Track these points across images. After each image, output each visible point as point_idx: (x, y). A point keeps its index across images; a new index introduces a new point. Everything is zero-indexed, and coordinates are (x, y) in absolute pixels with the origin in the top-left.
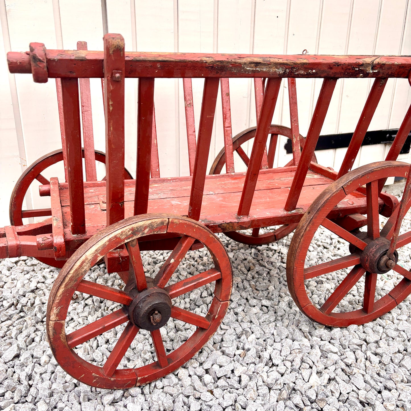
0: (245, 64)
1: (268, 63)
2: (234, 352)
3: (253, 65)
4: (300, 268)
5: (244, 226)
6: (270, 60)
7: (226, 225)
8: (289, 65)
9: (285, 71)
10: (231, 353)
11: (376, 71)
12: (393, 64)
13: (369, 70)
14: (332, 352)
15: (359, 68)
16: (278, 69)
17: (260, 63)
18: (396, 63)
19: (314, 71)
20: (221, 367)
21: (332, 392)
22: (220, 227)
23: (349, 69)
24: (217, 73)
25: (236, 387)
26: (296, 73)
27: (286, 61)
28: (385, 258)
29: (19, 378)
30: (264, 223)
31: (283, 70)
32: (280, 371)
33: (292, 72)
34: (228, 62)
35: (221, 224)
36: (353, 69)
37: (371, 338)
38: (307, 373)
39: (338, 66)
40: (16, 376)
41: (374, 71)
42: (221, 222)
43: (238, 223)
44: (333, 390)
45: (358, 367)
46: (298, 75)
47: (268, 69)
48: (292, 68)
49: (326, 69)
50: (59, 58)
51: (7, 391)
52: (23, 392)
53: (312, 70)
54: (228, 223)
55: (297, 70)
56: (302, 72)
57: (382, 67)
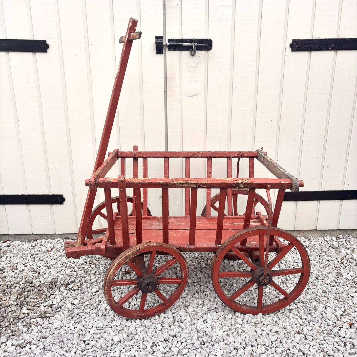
1: (188, 183)
2: (191, 312)
3: (181, 184)
6: (189, 182)
8: (198, 184)
9: (197, 186)
10: (189, 312)
11: (246, 186)
13: (241, 186)
14: (238, 323)
17: (184, 183)
18: (256, 183)
19: (211, 186)
20: (181, 317)
21: (224, 340)
23: (230, 185)
24: (165, 187)
25: (183, 327)
27: (196, 182)
28: (262, 277)
31: (195, 186)
32: (207, 326)
35: (179, 248)
36: (232, 185)
37: (265, 323)
39: (223, 184)
42: (179, 246)
44: (224, 339)
45: (247, 333)
46: (203, 187)
47: (188, 185)
48: (200, 185)
49: (217, 185)
50: (103, 182)
53: (210, 185)
55: (203, 185)
56: (205, 187)
57: (248, 185)
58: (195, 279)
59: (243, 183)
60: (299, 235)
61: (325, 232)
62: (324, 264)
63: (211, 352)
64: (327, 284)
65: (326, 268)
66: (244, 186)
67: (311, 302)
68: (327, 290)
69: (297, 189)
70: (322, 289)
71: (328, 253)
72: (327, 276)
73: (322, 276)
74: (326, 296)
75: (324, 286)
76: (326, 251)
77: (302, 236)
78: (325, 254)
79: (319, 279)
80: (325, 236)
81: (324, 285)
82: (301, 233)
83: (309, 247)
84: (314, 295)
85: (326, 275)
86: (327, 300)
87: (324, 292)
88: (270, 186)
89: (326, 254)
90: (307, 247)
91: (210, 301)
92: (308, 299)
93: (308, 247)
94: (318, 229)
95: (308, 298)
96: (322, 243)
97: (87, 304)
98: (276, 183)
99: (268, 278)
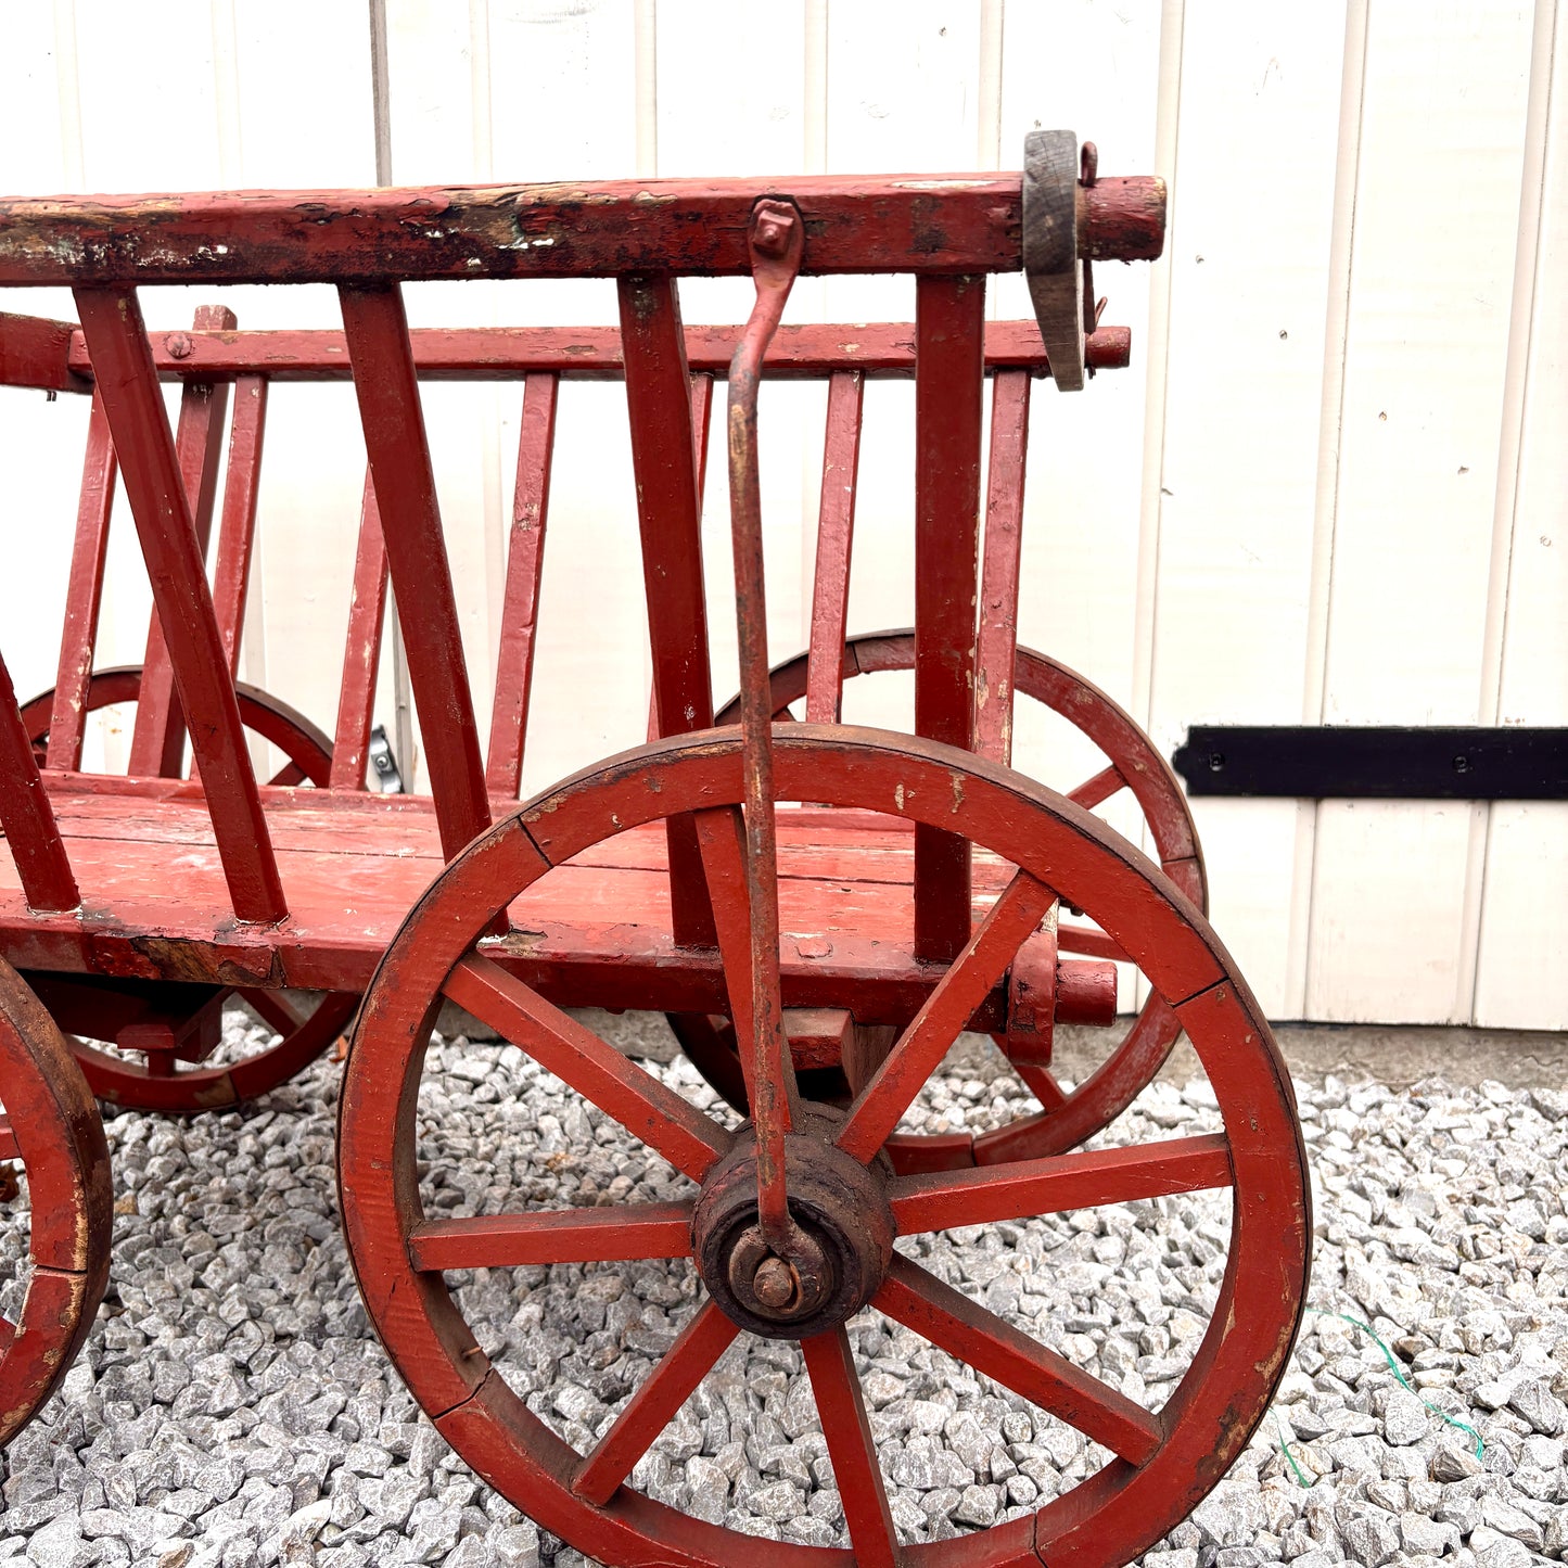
5: (246, 966)
7: (164, 947)
8: (96, 226)
9: (90, 254)
11: (550, 242)
13: (504, 237)
15: (444, 230)
16: (56, 245)
18: (644, 197)
19: (222, 250)
22: (146, 953)
23: (397, 237)
26: (143, 262)
27: (76, 210)
31: (78, 251)
33: (119, 257)
35: (143, 939)
36: (414, 238)
39: (328, 220)
41: (538, 243)
42: (145, 927)
43: (215, 946)
46: (152, 267)
47: (11, 248)
48: (115, 238)
49: (276, 238)
53: (211, 244)
54: (173, 941)
55: (143, 247)
56: (171, 257)
57: (572, 222)
59: (520, 198)
60: (1344, 1066)
61: (1538, 1049)
62: (1499, 1258)
64: (1489, 1410)
65: (1512, 1290)
66: (537, 234)
67: (1291, 1550)
68: (1469, 1462)
69: (1050, 222)
70: (1429, 1449)
71: (1547, 1186)
72: (1507, 1348)
73: (1457, 1343)
74: (1447, 1507)
75: (1457, 1418)
76: (1531, 1177)
77: (1363, 1071)
78: (1520, 1191)
79: (1427, 1363)
80: (1544, 1078)
81: (1456, 1411)
82: (1357, 1050)
83: (1404, 1143)
84: (1343, 1491)
85: (1495, 1337)
86: (1456, 1543)
87: (1445, 1473)
88: (787, 221)
89: (1529, 1194)
90: (1391, 1146)
92: (1273, 1525)
93: (1396, 1140)
94: (1481, 1023)
95: (1278, 1515)
96: (1512, 1122)
98: (850, 193)
99: (803, 1251)
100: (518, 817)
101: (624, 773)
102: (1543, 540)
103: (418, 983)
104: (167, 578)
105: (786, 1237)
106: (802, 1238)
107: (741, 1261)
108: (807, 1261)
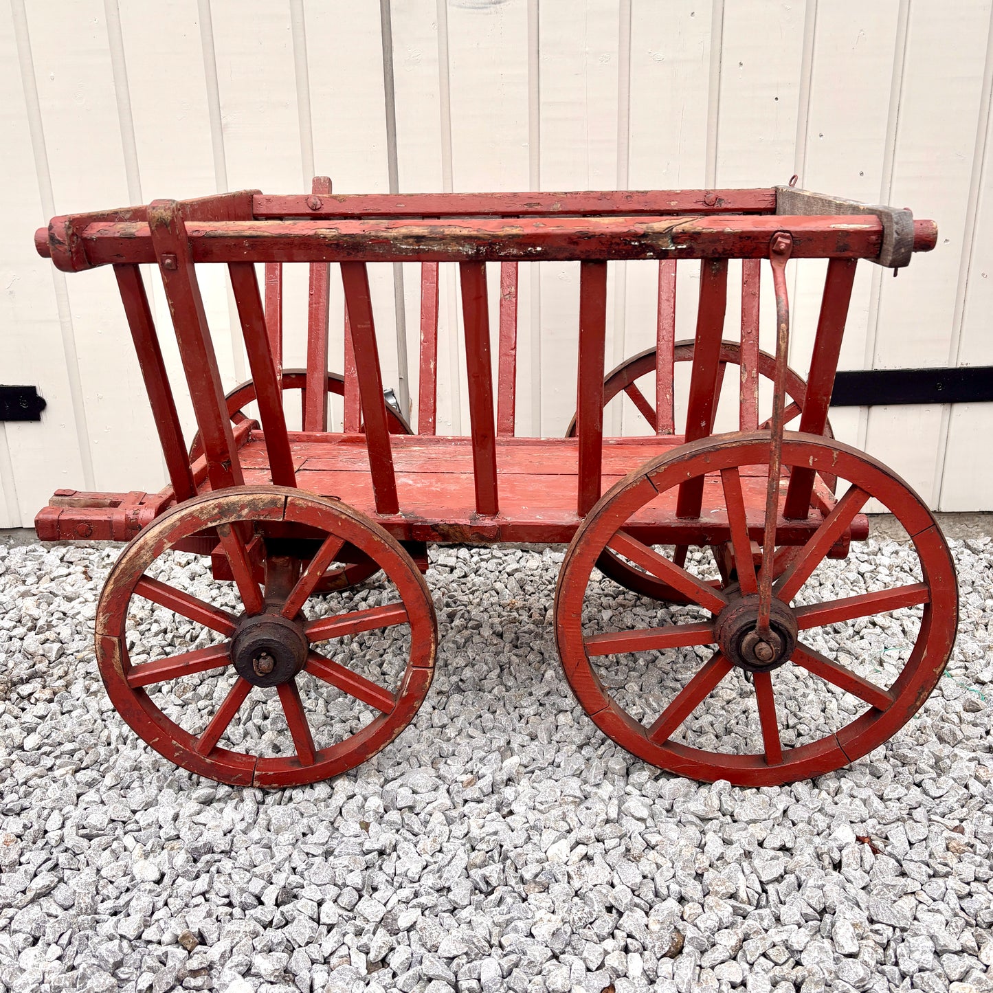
0: (396, 238)
1: (440, 236)
2: (455, 776)
3: (411, 241)
4: (570, 628)
5: (485, 534)
6: (444, 231)
7: (446, 528)
8: (484, 240)
9: (478, 250)
10: (449, 777)
11: (685, 247)
12: (721, 233)
13: (665, 245)
14: (633, 816)
15: (639, 242)
16: (463, 246)
17: (423, 237)
18: (728, 230)
19: (539, 249)
20: (414, 792)
21: (569, 877)
22: (437, 531)
23: (618, 244)
24: (349, 254)
25: (416, 830)
26: (502, 254)
27: (475, 233)
29: (109, 737)
30: (529, 534)
31: (473, 249)
32: (511, 824)
33: (491, 251)
34: (364, 237)
35: (437, 525)
36: (625, 244)
38: (550, 836)
39: (589, 238)
40: (106, 732)
41: (679, 247)
42: (437, 520)
43: (471, 526)
44: (572, 873)
45: (663, 852)
46: (505, 255)
47: (442, 247)
48: (491, 244)
49: (564, 244)
50: (99, 235)
51: (80, 749)
52: (102, 758)
53: (534, 247)
54: (451, 525)
55: (503, 248)
56: (515, 252)
57: (695, 239)
58: (490, 668)
59: (674, 230)
60: (876, 534)
61: (968, 520)
62: (970, 620)
63: (513, 924)
64: (983, 683)
65: (977, 634)
66: (679, 244)
67: (921, 741)
68: (982, 703)
70: (962, 701)
71: (982, 586)
72: (982, 658)
73: (961, 657)
74: (978, 721)
75: (971, 688)
76: (973, 582)
77: (885, 535)
78: (971, 589)
79: (952, 667)
80: (969, 534)
81: (970, 685)
82: (883, 525)
83: (911, 570)
84: (933, 719)
85: (977, 654)
86: (984, 735)
87: (973, 708)
88: (788, 241)
89: (975, 590)
90: (905, 572)
91: (533, 738)
92: (909, 733)
93: (907, 569)
94: (943, 510)
95: (911, 730)
96: (959, 556)
97: (68, 746)
98: (814, 230)
99: (775, 638)
100: (646, 475)
101: (695, 456)
102: (983, 275)
103: (598, 542)
104: (478, 377)
105: (768, 634)
106: (774, 634)
107: (749, 644)
108: (776, 642)
